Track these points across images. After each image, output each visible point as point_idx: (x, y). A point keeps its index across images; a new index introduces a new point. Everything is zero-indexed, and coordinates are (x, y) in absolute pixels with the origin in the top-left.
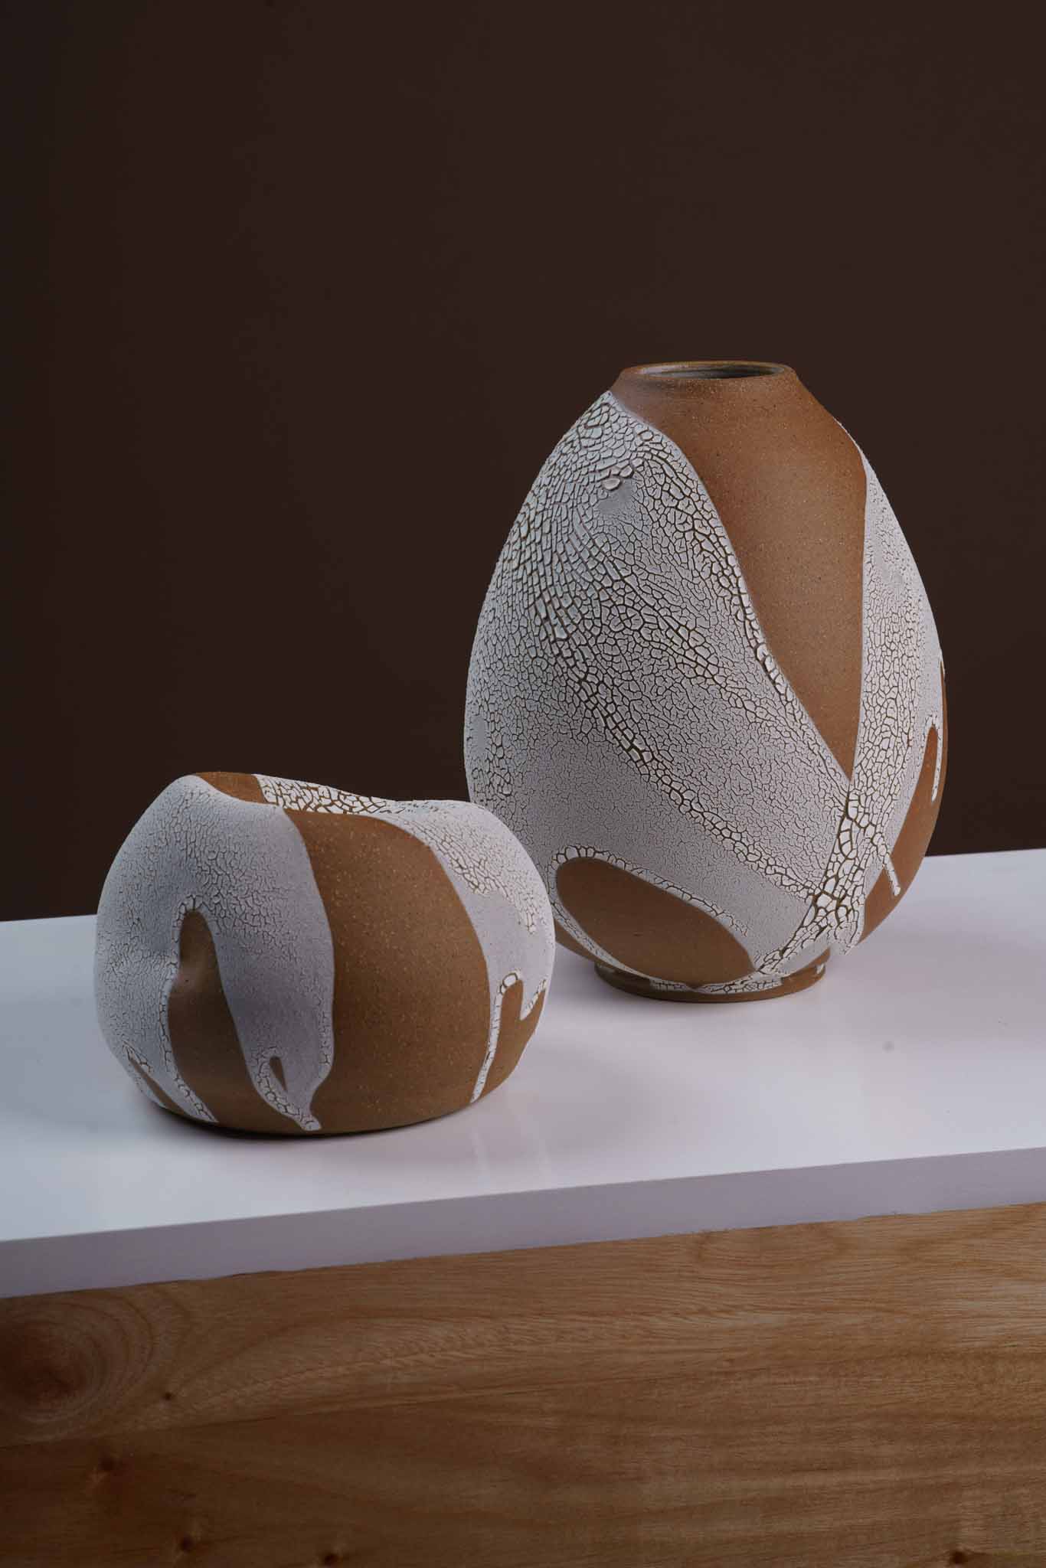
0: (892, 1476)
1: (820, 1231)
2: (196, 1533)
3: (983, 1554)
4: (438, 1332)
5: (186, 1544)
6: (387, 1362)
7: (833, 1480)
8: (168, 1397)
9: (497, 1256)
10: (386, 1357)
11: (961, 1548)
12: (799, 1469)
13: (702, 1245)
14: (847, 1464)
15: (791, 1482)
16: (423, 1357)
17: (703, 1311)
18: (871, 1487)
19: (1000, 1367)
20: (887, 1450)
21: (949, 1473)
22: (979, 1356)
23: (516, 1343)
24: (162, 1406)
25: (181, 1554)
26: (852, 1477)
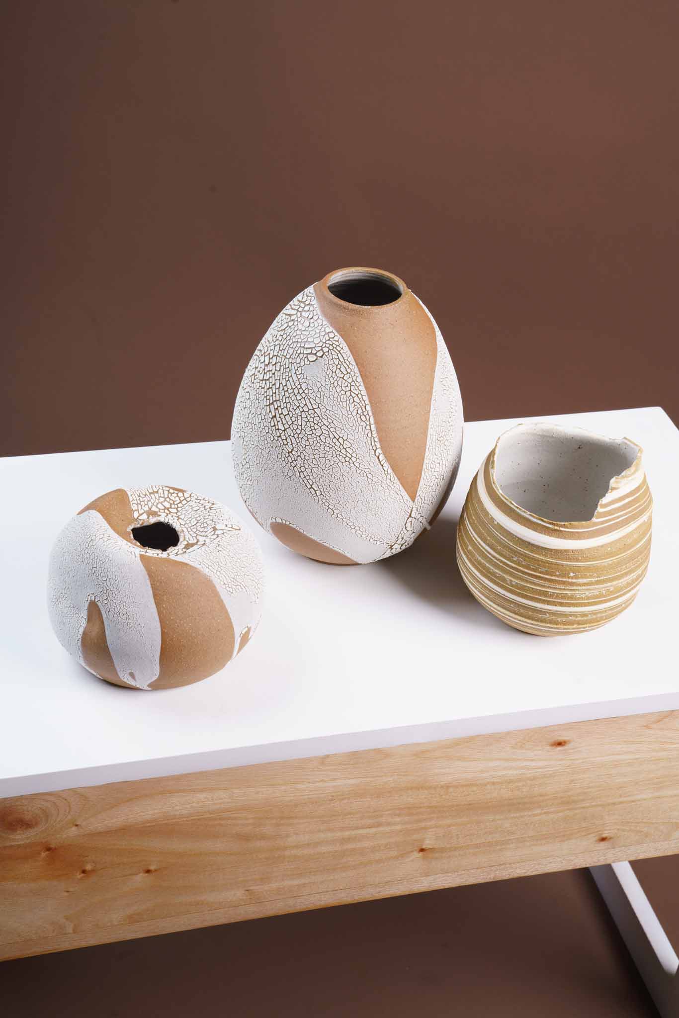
0: (398, 827)
1: (378, 751)
2: (88, 867)
3: (433, 848)
4: (202, 796)
5: (84, 872)
6: (177, 808)
7: (373, 830)
8: (77, 825)
9: (230, 769)
10: (177, 806)
11: (424, 847)
12: (357, 828)
13: (324, 760)
14: (379, 825)
15: (353, 833)
16: (194, 805)
17: (322, 781)
18: (389, 831)
19: (451, 790)
20: (397, 819)
21: (423, 825)
22: (442, 787)
23: (237, 797)
24: (74, 828)
25: (82, 875)
26: (381, 829)
